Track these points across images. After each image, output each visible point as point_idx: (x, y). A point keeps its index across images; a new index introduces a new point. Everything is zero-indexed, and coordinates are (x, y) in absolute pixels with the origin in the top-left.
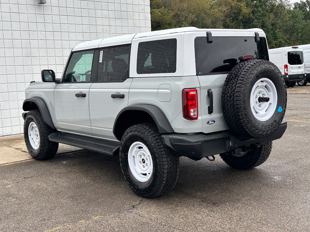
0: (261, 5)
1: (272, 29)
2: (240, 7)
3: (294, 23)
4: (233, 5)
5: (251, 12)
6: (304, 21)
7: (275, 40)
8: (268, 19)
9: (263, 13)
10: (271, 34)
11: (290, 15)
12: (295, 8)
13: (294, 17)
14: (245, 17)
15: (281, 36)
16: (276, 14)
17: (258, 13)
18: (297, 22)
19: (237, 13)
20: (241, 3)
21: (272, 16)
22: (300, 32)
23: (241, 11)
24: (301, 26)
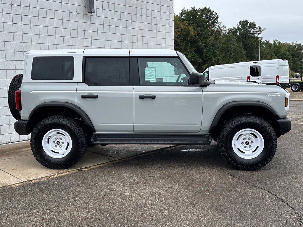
0: (204, 30)
1: (212, 49)
2: (189, 30)
3: (229, 44)
4: (183, 28)
5: (197, 34)
6: (236, 43)
7: (214, 58)
8: (210, 40)
9: (206, 36)
10: (212, 53)
11: (226, 39)
12: (229, 33)
13: (229, 40)
14: (192, 39)
15: (219, 54)
16: (215, 37)
17: (202, 36)
18: (231, 44)
19: (186, 35)
20: (189, 27)
21: (212, 38)
22: (233, 52)
23: (189, 33)
24: (234, 47)
